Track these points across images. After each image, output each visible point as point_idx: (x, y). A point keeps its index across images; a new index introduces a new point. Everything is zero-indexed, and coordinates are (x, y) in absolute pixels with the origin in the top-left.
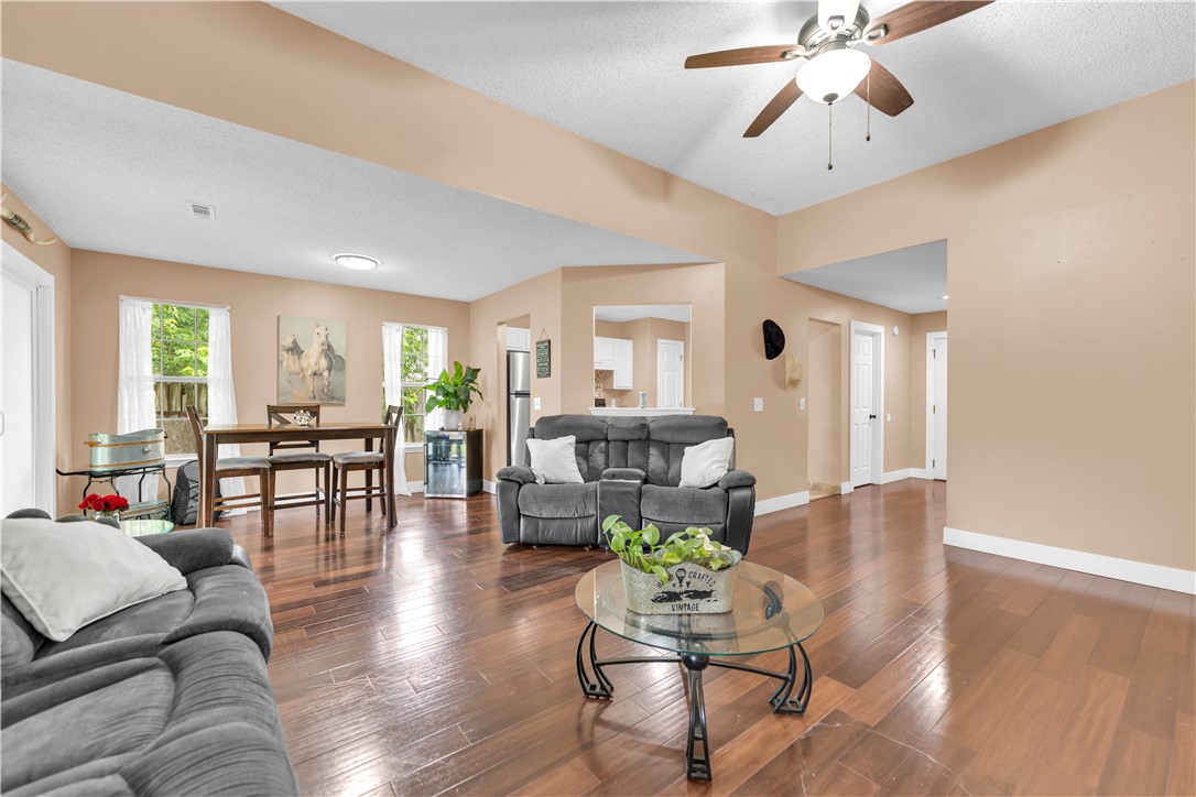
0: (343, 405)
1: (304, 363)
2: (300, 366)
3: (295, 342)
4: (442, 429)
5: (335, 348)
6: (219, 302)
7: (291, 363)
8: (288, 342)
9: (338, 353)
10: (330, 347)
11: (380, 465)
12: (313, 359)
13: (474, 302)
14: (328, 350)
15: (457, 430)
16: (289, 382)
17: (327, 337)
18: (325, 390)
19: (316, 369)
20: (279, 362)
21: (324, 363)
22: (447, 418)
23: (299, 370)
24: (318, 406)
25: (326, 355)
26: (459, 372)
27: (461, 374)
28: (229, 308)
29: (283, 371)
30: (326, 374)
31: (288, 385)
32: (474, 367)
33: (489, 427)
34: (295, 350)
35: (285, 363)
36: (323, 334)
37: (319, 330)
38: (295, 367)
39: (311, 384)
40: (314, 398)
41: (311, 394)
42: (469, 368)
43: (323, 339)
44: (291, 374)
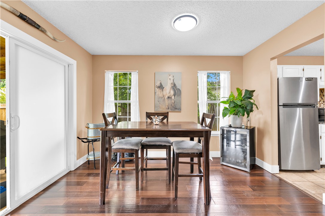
0: (180, 112)
1: (164, 93)
2: (163, 94)
3: (161, 84)
4: (230, 126)
5: (177, 85)
6: (135, 69)
7: (159, 93)
8: (158, 84)
9: (178, 87)
10: (175, 85)
11: (200, 155)
12: (168, 91)
13: (244, 56)
14: (174, 86)
15: (241, 128)
16: (159, 102)
17: (173, 80)
18: (173, 105)
19: (169, 95)
20: (155, 93)
21: (172, 92)
22: (234, 120)
23: (163, 96)
24: (168, 113)
25: (173, 89)
26: (240, 93)
27: (241, 95)
28: (137, 71)
29: (156, 96)
30: (173, 97)
31: (158, 103)
32: (250, 89)
33: (261, 126)
34: (161, 87)
35: (157, 93)
36: (172, 79)
37: (170, 77)
38: (161, 95)
39: (167, 102)
40: (168, 108)
41: (167, 107)
42: (246, 91)
43: (172, 81)
44: (159, 98)
